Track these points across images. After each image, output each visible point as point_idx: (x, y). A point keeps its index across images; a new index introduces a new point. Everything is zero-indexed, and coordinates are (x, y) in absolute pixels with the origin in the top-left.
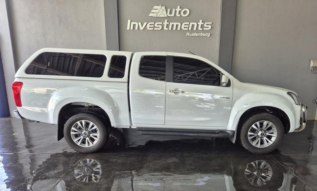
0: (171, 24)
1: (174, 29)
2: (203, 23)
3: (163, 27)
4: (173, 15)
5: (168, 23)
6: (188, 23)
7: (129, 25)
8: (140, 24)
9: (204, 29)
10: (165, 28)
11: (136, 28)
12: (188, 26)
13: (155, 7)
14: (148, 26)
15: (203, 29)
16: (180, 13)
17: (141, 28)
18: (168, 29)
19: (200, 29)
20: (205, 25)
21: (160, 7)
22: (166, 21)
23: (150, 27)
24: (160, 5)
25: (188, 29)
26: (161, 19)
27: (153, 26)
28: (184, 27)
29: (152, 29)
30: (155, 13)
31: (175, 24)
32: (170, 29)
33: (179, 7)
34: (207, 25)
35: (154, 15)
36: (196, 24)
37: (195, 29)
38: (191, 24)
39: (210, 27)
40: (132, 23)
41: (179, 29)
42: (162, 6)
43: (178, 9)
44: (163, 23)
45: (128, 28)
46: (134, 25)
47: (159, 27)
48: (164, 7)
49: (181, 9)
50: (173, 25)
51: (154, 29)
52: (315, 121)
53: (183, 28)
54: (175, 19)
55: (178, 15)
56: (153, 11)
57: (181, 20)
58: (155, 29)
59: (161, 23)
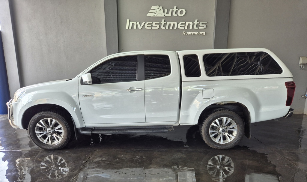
0: (168, 23)
1: (171, 28)
2: (198, 23)
3: (160, 27)
4: (170, 15)
5: (165, 23)
6: (184, 23)
7: (128, 24)
8: (138, 23)
9: (200, 28)
10: (162, 27)
11: (135, 27)
12: (184, 25)
13: (153, 7)
14: (146, 25)
15: (198, 28)
16: (176, 13)
17: (140, 28)
18: (165, 28)
19: (195, 27)
20: (200, 25)
21: (157, 7)
22: (163, 20)
23: (148, 27)
24: (158, 6)
25: (184, 28)
26: (159, 19)
27: (151, 25)
28: (181, 27)
29: (150, 28)
30: (152, 13)
31: (172, 23)
32: (167, 28)
33: (175, 7)
34: (202, 24)
35: (152, 15)
36: (191, 23)
37: (191, 28)
38: (187, 23)
39: (205, 26)
40: (131, 23)
41: (175, 28)
42: (159, 6)
43: (175, 9)
44: (160, 23)
45: (127, 28)
46: (133, 24)
47: (156, 27)
48: (161, 8)
49: (177, 10)
50: (170, 25)
51: (151, 28)
52: (304, 115)
53: (179, 27)
54: (172, 18)
55: (174, 15)
56: (151, 11)
57: (178, 19)
58: (153, 28)
59: (159, 23)
